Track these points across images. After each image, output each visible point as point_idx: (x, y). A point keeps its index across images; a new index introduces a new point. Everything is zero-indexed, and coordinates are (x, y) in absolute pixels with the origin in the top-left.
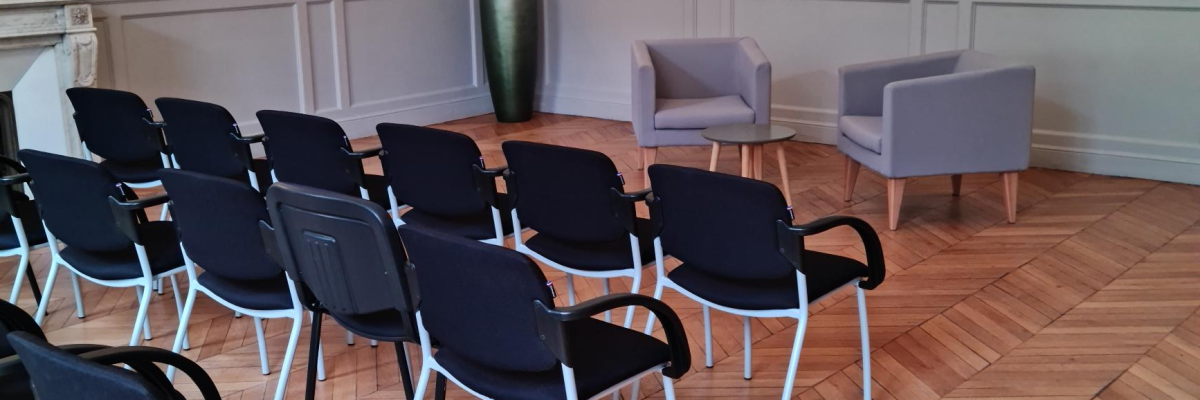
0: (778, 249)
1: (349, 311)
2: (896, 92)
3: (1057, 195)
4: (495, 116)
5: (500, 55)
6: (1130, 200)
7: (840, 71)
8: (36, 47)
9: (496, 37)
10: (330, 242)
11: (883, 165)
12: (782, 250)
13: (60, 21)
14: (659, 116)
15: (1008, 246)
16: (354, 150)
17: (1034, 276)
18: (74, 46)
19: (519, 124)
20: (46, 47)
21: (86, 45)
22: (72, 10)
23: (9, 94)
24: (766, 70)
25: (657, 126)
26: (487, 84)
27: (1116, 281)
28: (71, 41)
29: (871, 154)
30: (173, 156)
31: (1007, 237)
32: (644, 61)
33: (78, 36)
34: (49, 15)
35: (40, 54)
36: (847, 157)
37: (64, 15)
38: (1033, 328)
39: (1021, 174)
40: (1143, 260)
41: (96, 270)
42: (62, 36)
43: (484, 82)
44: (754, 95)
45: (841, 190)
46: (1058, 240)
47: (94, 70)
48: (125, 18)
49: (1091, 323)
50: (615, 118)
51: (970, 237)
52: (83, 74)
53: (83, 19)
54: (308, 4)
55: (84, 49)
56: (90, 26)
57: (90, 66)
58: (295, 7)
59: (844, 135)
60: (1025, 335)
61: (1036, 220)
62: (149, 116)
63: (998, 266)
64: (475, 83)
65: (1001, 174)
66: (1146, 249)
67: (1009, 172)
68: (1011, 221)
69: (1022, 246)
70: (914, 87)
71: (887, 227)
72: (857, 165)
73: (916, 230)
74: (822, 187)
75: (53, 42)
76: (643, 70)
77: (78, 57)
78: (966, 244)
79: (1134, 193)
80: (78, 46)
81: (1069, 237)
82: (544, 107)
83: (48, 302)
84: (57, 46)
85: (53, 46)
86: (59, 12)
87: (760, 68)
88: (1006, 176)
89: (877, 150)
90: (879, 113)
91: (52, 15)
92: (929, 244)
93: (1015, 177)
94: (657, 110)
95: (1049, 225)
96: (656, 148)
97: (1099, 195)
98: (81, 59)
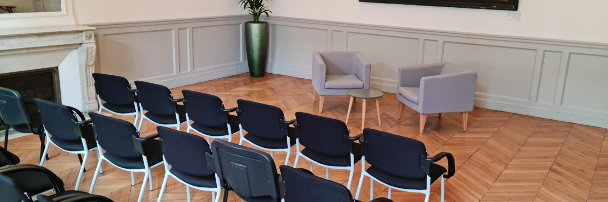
0: (420, 166)
1: (249, 195)
2: (426, 81)
3: (477, 119)
4: (249, 74)
5: (253, 51)
6: (505, 122)
7: (399, 69)
8: (70, 49)
9: (252, 44)
10: (244, 167)
11: (419, 109)
12: (422, 167)
13: (80, 38)
14: (327, 83)
15: (467, 142)
16: (225, 108)
17: (480, 156)
18: (86, 49)
19: (259, 78)
20: (74, 48)
21: (91, 48)
22: (86, 34)
23: (57, 68)
24: (369, 67)
25: (326, 87)
26: (247, 60)
27: (513, 160)
28: (84, 47)
29: (414, 104)
30: (140, 104)
31: (465, 138)
32: (321, 62)
33: (88, 45)
34: (76, 36)
35: (71, 51)
36: (400, 102)
37: (82, 36)
38: (490, 183)
39: (470, 113)
40: (519, 150)
41: (121, 164)
42: (81, 44)
43: (245, 60)
44: (363, 75)
45: (397, 115)
46: (485, 140)
47: (94, 58)
48: (104, 35)
49: (511, 181)
50: (298, 77)
51: (451, 138)
52: (89, 60)
53: (90, 37)
54: (178, 29)
55: (90, 50)
56: (93, 40)
57: (92, 57)
58: (173, 30)
59: (400, 94)
60: (488, 186)
61: (475, 130)
62: (130, 87)
63: (466, 152)
64: (241, 61)
65: (462, 113)
66: (519, 145)
67: (465, 112)
68: (465, 130)
69: (472, 143)
70: (433, 80)
71: (419, 133)
72: (404, 105)
73: (430, 134)
74: (388, 112)
75: (77, 47)
76: (321, 65)
77: (88, 53)
78: (451, 141)
79: (505, 118)
80: (88, 48)
81: (488, 138)
82: (268, 71)
83: (85, 164)
84: (79, 48)
85: (77, 48)
86: (80, 34)
87: (367, 66)
88: (464, 114)
89: (416, 102)
90: (418, 86)
91: (77, 36)
92: (437, 140)
93: (467, 114)
94: (326, 81)
95: (479, 133)
96: (325, 96)
97: (493, 119)
98: (89, 54)
